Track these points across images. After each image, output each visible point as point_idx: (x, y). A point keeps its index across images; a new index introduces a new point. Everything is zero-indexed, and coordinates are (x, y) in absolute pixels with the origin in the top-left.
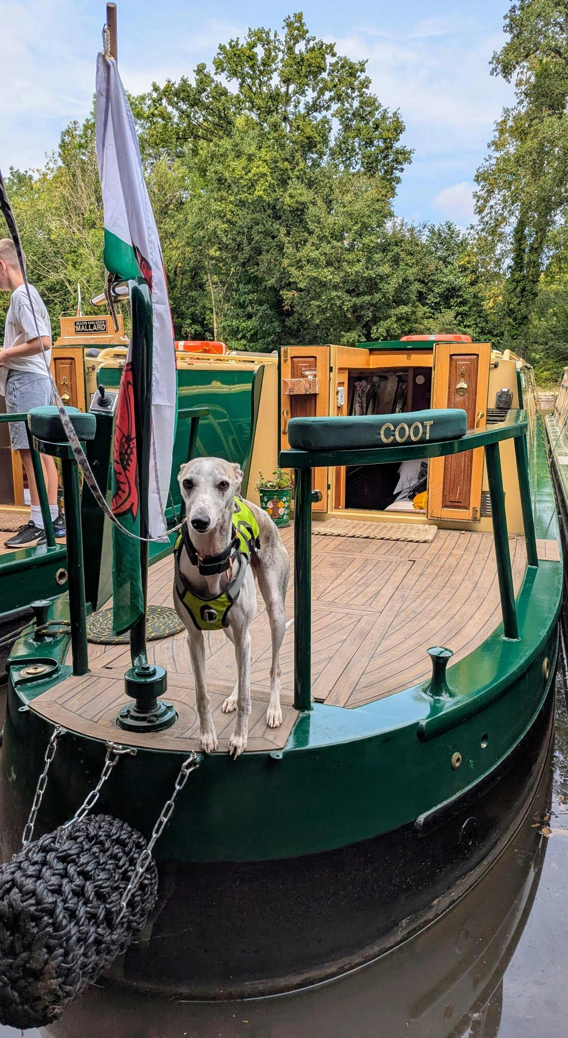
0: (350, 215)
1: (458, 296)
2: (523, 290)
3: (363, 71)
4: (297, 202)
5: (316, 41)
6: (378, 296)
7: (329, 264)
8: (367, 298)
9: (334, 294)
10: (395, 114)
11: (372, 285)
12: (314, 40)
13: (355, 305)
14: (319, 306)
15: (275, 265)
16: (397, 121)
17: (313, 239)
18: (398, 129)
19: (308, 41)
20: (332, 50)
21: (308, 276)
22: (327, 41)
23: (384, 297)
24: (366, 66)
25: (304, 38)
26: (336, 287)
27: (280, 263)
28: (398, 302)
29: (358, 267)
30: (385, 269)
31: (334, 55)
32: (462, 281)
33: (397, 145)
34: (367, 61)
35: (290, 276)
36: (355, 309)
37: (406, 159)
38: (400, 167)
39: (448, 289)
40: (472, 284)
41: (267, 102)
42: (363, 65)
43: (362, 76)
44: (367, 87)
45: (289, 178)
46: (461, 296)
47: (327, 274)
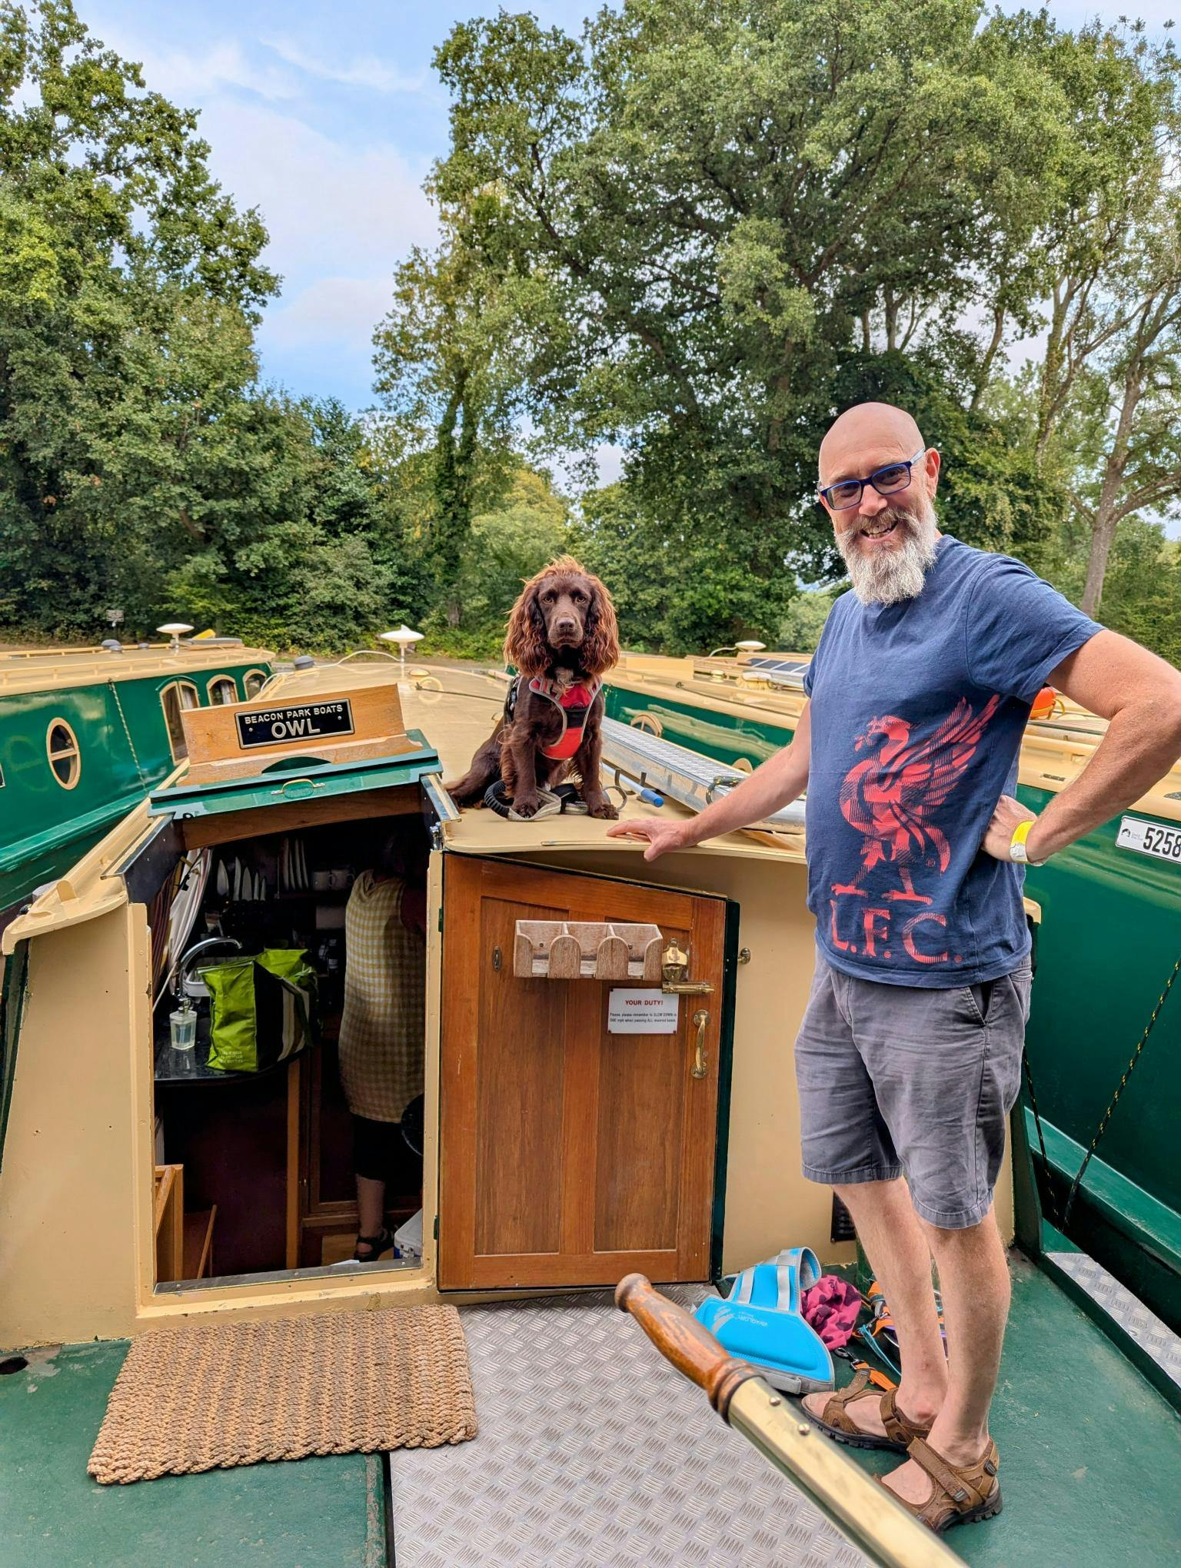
0: (204, 363)
1: (363, 516)
2: (455, 517)
3: (192, 126)
4: (102, 322)
5: (103, 51)
6: (254, 502)
7: (166, 436)
8: (234, 504)
9: (177, 490)
10: (251, 213)
11: (242, 482)
12: (100, 47)
13: (212, 512)
14: (145, 508)
15: (54, 425)
16: (255, 225)
17: (135, 392)
18: (259, 237)
19: (89, 46)
20: (136, 74)
21: (128, 454)
22: (127, 57)
23: (262, 505)
24: (197, 119)
25: (80, 40)
26: (179, 480)
27: (65, 424)
28: (282, 516)
29: (221, 452)
30: (265, 460)
31: (140, 84)
32: (364, 493)
33: (256, 263)
34: (199, 112)
35: (87, 448)
36: (209, 519)
37: (271, 289)
38: (260, 297)
39: (348, 504)
40: (381, 497)
41: (28, 135)
42: (193, 117)
43: (193, 136)
44: (203, 157)
45: (78, 277)
46: (367, 516)
47: (164, 454)
